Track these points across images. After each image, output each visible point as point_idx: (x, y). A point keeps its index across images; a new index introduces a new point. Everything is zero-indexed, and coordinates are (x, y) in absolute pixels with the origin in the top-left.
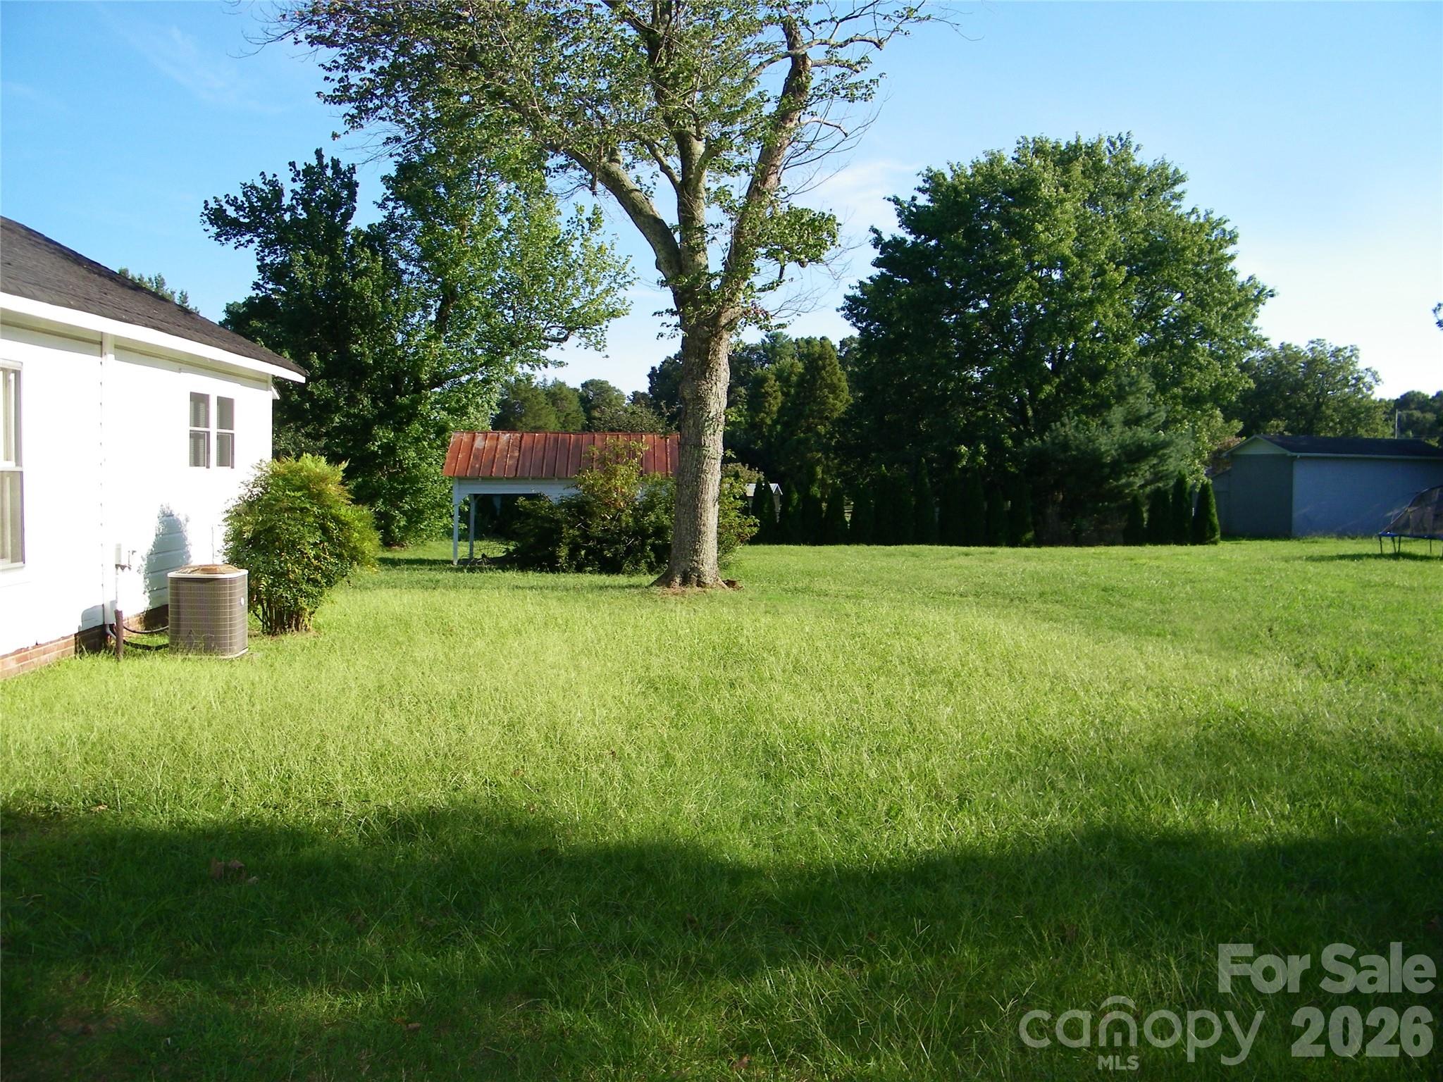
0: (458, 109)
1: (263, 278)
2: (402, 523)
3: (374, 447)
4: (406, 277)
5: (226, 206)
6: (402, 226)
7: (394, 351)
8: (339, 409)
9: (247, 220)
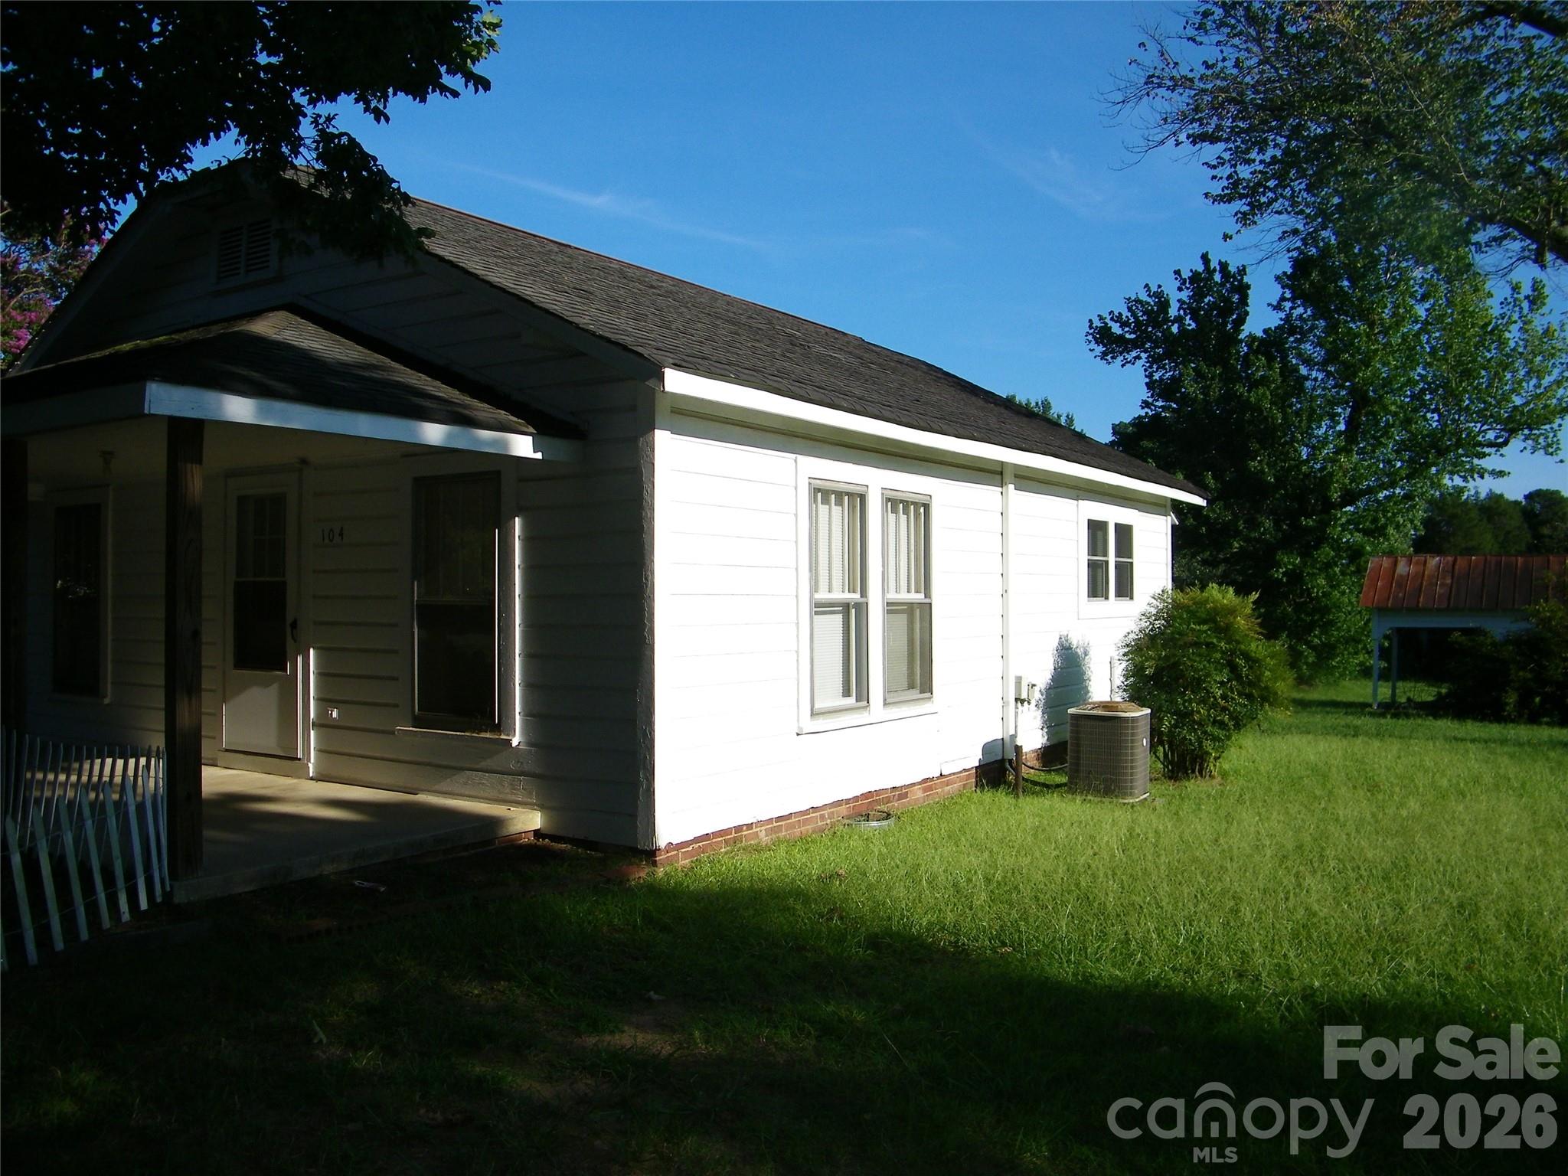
0: (1365, 191)
1: (1152, 396)
2: (1310, 660)
3: (1278, 574)
4: (1308, 384)
5: (1111, 324)
6: (1301, 328)
7: (1298, 467)
8: (1237, 533)
9: (1133, 336)
